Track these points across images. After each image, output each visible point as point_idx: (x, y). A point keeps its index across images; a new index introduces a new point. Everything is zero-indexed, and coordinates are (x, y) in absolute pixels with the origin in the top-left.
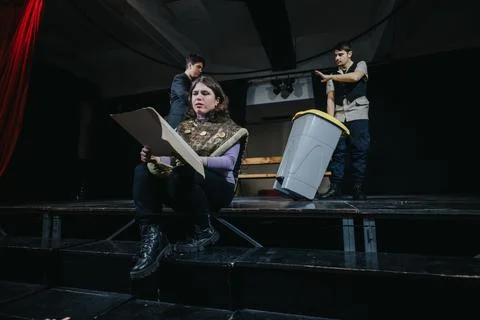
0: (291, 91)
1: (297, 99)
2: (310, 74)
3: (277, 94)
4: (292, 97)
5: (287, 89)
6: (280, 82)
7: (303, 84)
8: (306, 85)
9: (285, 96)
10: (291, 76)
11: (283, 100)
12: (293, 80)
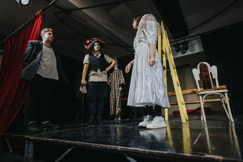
0: (187, 49)
1: (192, 53)
2: (199, 37)
3: (178, 52)
4: (188, 53)
5: (184, 48)
6: (179, 44)
7: (195, 44)
8: (197, 44)
9: (183, 53)
10: (186, 40)
11: (182, 55)
12: (188, 42)
